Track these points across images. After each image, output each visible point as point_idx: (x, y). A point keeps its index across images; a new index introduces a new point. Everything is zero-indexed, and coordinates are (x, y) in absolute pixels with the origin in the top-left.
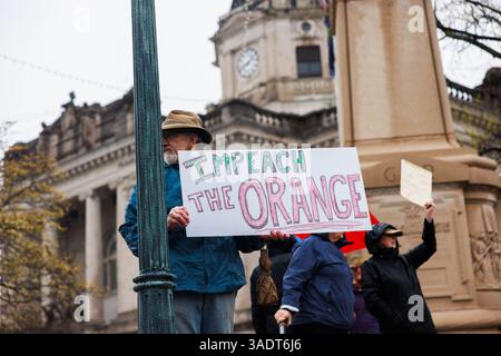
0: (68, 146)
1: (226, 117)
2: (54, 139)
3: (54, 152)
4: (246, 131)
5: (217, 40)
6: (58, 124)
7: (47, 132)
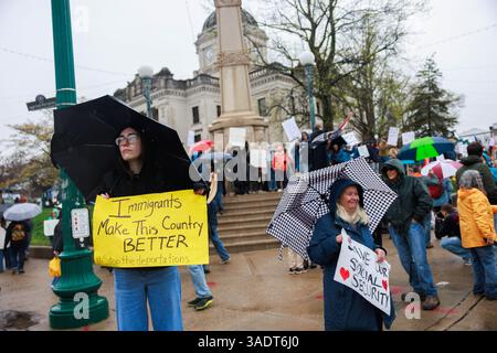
0: (138, 91)
1: (199, 80)
2: (133, 88)
3: (133, 94)
4: (206, 86)
5: (197, 44)
6: (134, 82)
7: (130, 85)
